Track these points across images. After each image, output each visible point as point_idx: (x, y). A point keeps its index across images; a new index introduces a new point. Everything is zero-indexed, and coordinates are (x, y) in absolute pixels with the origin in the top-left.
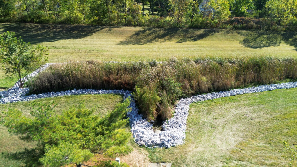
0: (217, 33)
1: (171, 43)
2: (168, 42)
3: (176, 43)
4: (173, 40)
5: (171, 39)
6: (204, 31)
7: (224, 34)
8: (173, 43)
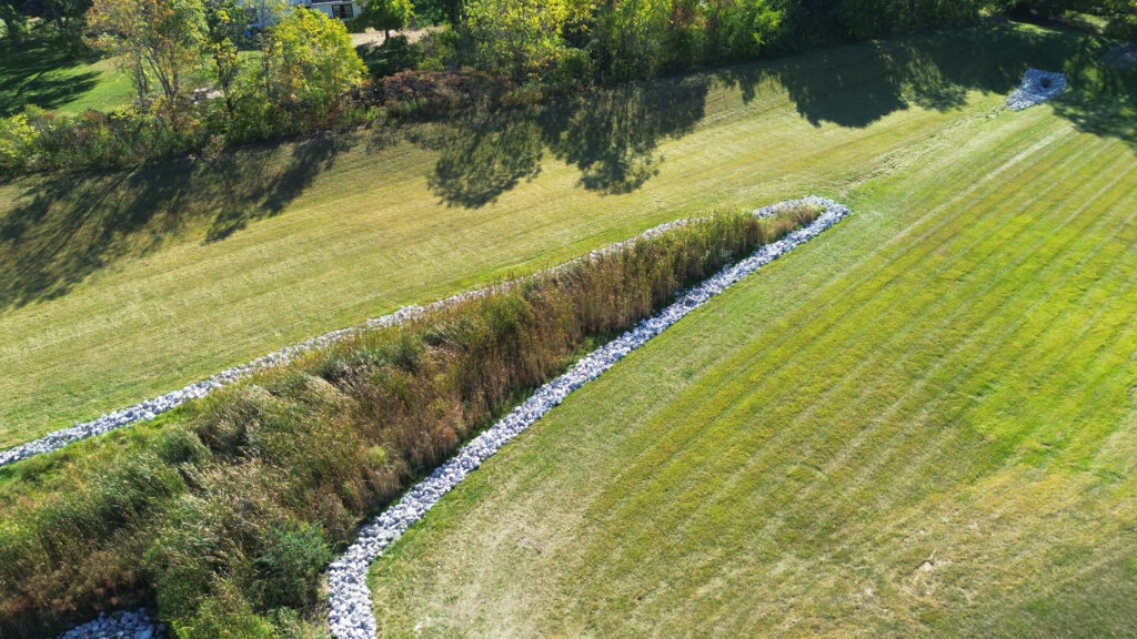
0: (342, 157)
1: (187, 246)
2: (175, 249)
3: (208, 241)
4: (188, 225)
5: (180, 225)
6: (296, 153)
7: (368, 151)
8: (195, 244)
